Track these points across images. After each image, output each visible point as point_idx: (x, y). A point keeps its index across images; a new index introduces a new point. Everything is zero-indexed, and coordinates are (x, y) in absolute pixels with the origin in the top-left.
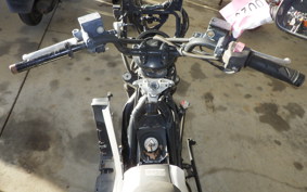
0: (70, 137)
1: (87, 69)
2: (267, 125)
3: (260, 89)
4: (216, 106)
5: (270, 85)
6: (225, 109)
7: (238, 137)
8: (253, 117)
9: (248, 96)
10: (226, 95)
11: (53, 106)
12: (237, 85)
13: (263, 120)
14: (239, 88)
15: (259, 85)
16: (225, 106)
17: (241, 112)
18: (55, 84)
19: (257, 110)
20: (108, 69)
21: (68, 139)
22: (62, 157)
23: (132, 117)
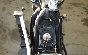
0: (9, 30)
1: (17, 4)
2: (86, 26)
3: (82, 13)
4: (67, 19)
5: (85, 12)
6: (70, 20)
7: (76, 31)
8: (81, 23)
9: (78, 16)
10: (71, 15)
11: (3, 18)
12: (74, 12)
13: (84, 25)
14: (75, 13)
15: (82, 12)
16: (70, 19)
17: (76, 22)
18: (4, 9)
19: (82, 21)
20: (26, 4)
21: (8, 32)
22: (5, 39)
23: (36, 21)
